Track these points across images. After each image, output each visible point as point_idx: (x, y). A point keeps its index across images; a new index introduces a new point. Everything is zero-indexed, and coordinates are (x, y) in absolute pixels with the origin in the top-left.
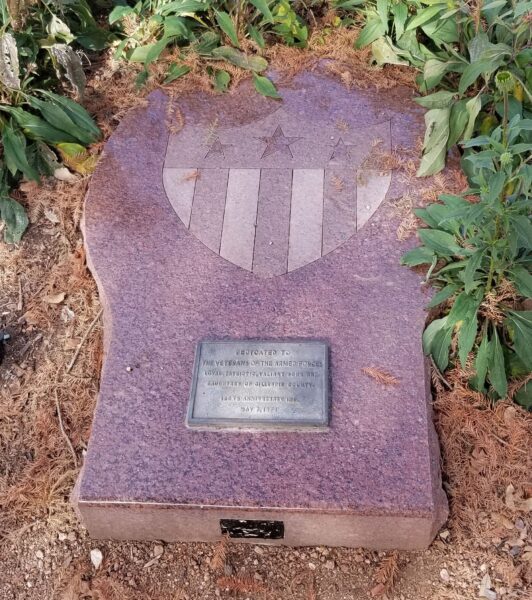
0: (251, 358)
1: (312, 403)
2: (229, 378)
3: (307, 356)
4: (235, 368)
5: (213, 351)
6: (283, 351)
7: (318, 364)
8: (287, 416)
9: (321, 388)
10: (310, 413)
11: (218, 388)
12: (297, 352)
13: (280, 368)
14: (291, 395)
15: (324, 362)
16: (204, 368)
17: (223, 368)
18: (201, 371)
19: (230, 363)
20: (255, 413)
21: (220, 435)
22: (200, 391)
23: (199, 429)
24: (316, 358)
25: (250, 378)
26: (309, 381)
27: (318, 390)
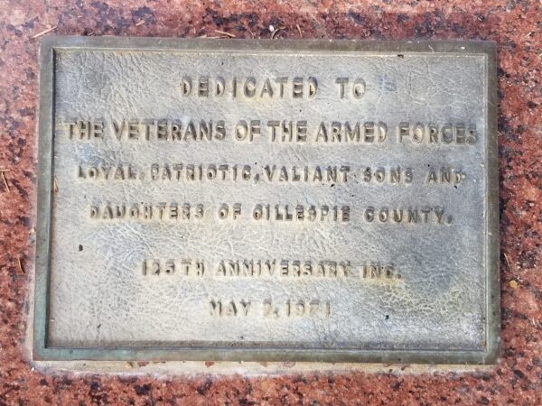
0: (233, 110)
1: (444, 283)
2: (163, 190)
3: (426, 101)
4: (180, 151)
5: (98, 80)
6: (342, 81)
7: (461, 131)
8: (365, 330)
9: (477, 226)
10: (440, 320)
11: (127, 225)
12: (391, 87)
13: (334, 151)
14: (375, 252)
15: (482, 125)
16: (74, 150)
17: (142, 151)
18: (62, 160)
19: (165, 129)
20: (259, 324)
21: (144, 389)
22: (66, 238)
23: (75, 368)
24: (457, 110)
25: (236, 190)
26: (433, 199)
27: (467, 235)
